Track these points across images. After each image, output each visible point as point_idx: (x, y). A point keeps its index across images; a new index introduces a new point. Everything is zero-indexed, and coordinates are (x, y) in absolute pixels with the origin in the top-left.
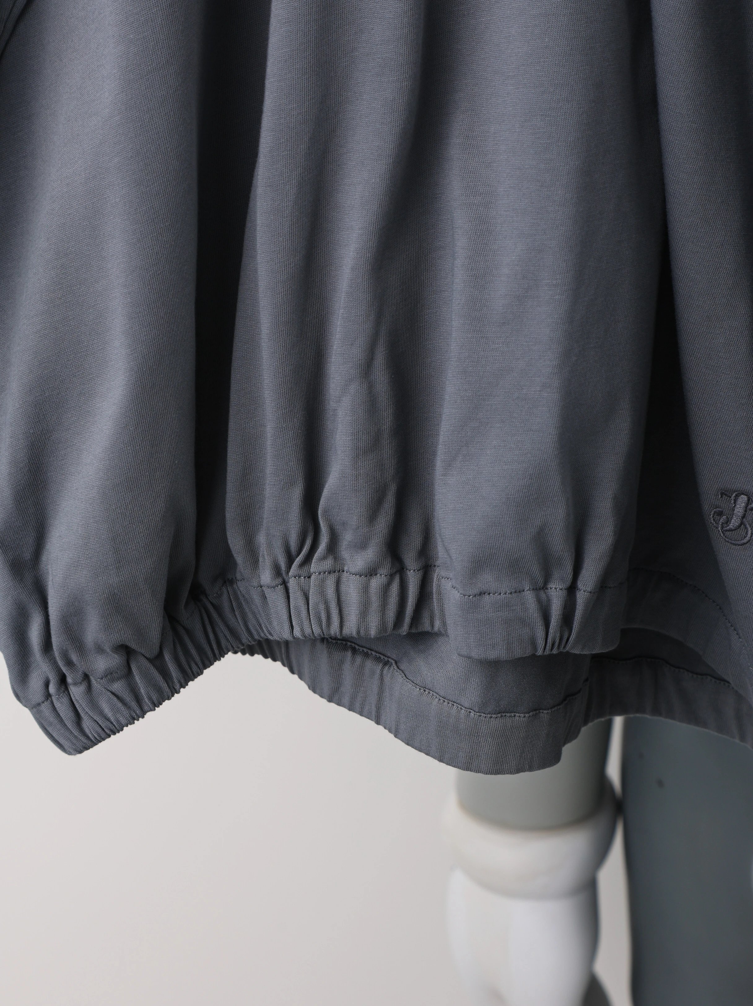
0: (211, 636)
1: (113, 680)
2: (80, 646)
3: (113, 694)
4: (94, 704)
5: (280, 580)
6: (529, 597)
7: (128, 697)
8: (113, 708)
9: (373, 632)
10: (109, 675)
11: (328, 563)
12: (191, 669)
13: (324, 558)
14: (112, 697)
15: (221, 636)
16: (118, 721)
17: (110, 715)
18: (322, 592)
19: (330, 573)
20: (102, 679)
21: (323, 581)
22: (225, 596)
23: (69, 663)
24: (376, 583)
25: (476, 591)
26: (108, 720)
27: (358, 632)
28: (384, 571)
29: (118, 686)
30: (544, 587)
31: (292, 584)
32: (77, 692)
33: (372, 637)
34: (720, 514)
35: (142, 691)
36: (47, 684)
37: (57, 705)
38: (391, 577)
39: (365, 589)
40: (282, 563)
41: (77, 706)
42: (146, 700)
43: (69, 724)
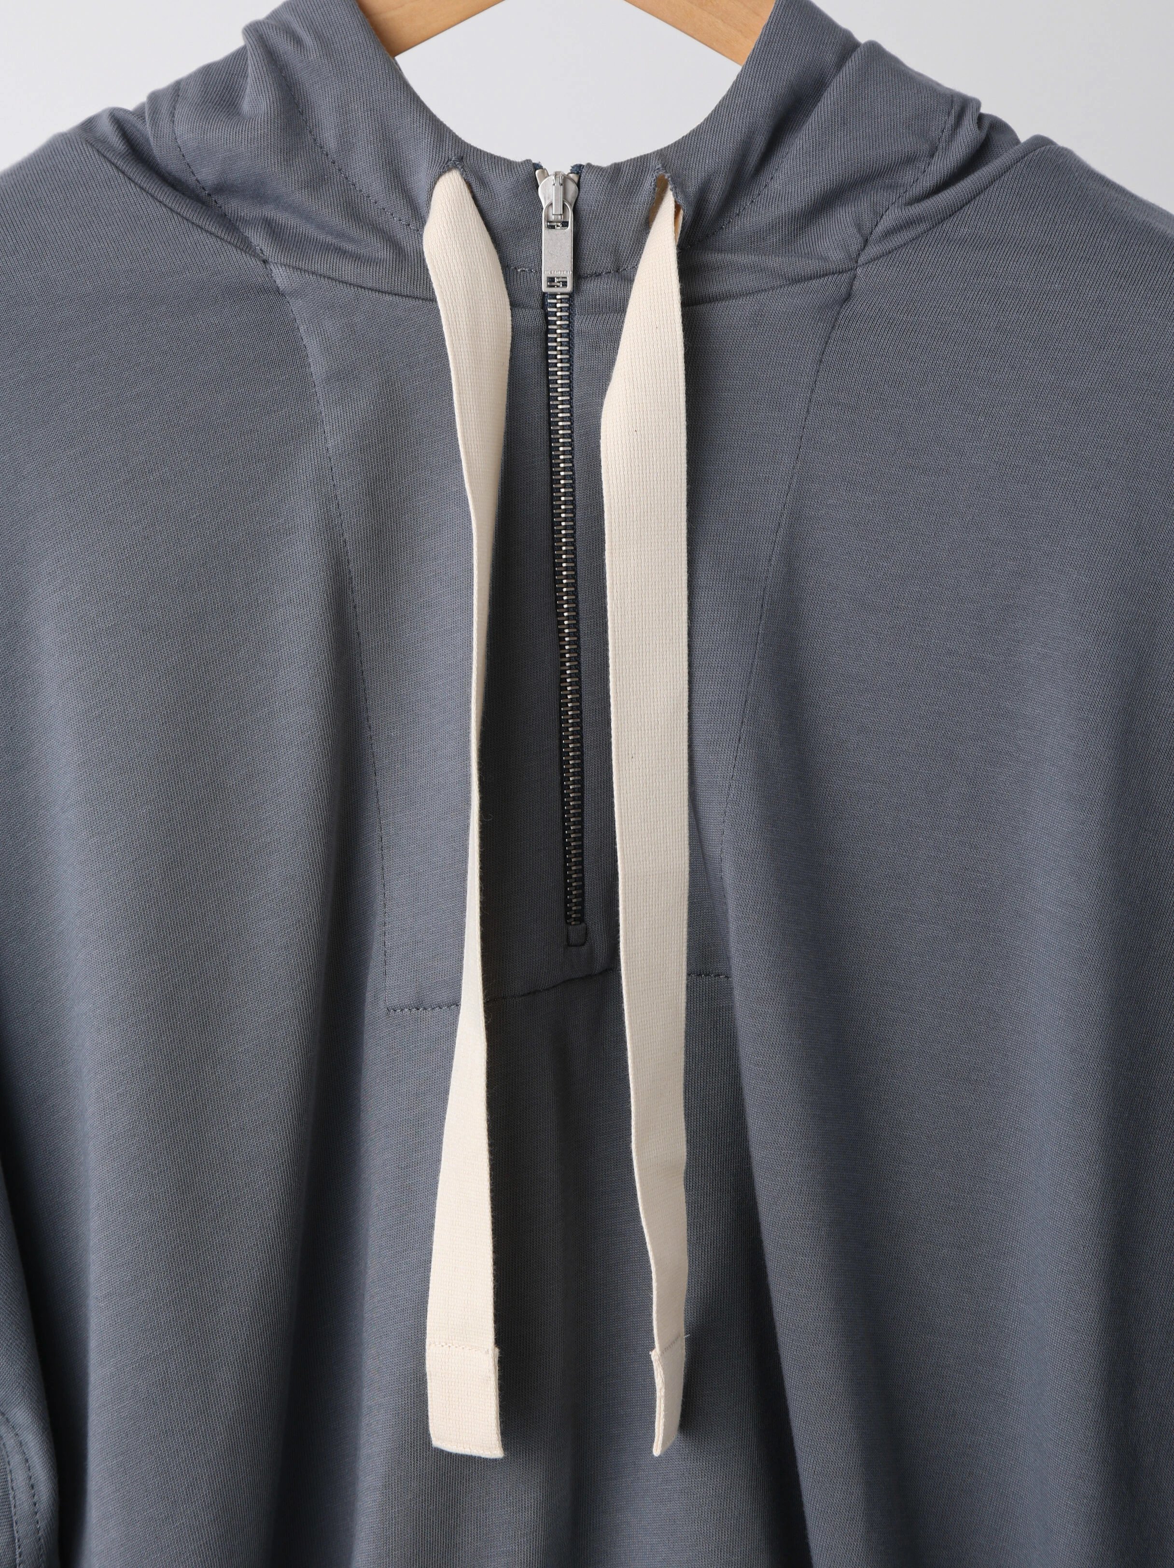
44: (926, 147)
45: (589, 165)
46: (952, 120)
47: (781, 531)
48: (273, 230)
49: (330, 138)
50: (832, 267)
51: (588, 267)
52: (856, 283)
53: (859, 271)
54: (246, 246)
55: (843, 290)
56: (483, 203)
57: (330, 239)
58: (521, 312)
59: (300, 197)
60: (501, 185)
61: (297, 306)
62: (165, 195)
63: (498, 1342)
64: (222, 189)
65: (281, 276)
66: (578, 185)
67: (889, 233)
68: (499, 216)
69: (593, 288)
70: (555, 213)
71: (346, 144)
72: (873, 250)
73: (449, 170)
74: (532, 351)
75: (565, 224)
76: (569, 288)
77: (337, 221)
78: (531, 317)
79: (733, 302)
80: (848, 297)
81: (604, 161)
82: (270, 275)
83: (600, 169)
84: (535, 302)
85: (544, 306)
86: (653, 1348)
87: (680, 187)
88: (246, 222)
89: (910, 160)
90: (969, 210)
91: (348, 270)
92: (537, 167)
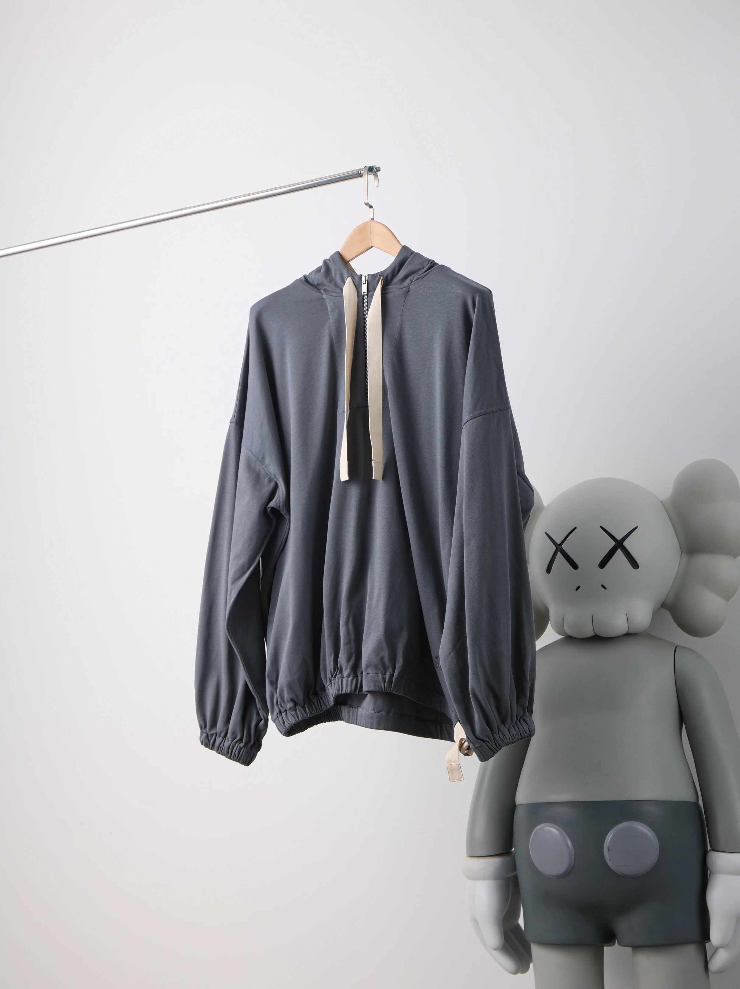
0: (319, 705)
1: (292, 711)
2: (284, 702)
3: (292, 714)
4: (287, 718)
5: (331, 683)
6: (380, 675)
7: (295, 716)
8: (291, 718)
9: (349, 691)
10: (290, 709)
11: (340, 675)
12: (313, 712)
13: (339, 674)
14: (291, 715)
15: (322, 705)
16: (292, 722)
17: (291, 720)
18: (338, 683)
19: (340, 678)
20: (289, 710)
21: (338, 680)
22: (323, 695)
23: (282, 706)
24: (350, 679)
25: (367, 673)
26: (290, 722)
27: (345, 692)
28: (352, 676)
29: (293, 713)
30: (385, 674)
31: (332, 682)
32: (284, 714)
33: (349, 693)
34: (437, 664)
35: (299, 714)
36: (277, 714)
37: (279, 719)
38: (354, 677)
39: (347, 681)
40: (331, 678)
41: (284, 719)
42: (300, 716)
43: (282, 724)
44: (422, 267)
45: (370, 274)
46: (427, 263)
47: (399, 330)
48: (325, 290)
49: (333, 275)
50: (405, 286)
51: (370, 290)
52: (410, 289)
53: (410, 287)
54: (320, 292)
55: (408, 290)
56: (354, 282)
57: (333, 290)
58: (359, 298)
59: (328, 284)
60: (356, 278)
61: (327, 301)
62: (309, 286)
63: (348, 460)
64: (318, 285)
65: (324, 296)
66: (368, 277)
67: (415, 281)
68: (356, 283)
69: (370, 293)
70: (364, 282)
71: (335, 275)
72: (412, 284)
73: (349, 277)
74: (361, 304)
75: (365, 283)
76: (366, 293)
77: (333, 287)
78: (361, 299)
79: (391, 293)
80: (409, 291)
81: (372, 273)
82: (323, 296)
83: (371, 275)
84: (362, 297)
85: (363, 297)
86: (372, 461)
87: (383, 276)
88: (321, 289)
89: (420, 269)
90: (427, 276)
91: (334, 294)
92: (362, 275)
